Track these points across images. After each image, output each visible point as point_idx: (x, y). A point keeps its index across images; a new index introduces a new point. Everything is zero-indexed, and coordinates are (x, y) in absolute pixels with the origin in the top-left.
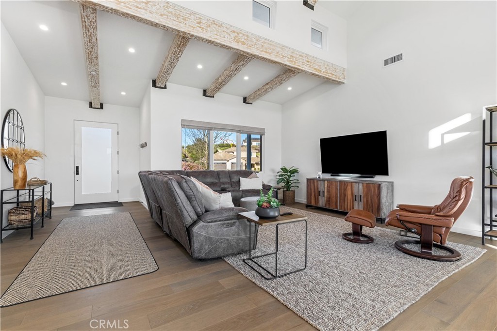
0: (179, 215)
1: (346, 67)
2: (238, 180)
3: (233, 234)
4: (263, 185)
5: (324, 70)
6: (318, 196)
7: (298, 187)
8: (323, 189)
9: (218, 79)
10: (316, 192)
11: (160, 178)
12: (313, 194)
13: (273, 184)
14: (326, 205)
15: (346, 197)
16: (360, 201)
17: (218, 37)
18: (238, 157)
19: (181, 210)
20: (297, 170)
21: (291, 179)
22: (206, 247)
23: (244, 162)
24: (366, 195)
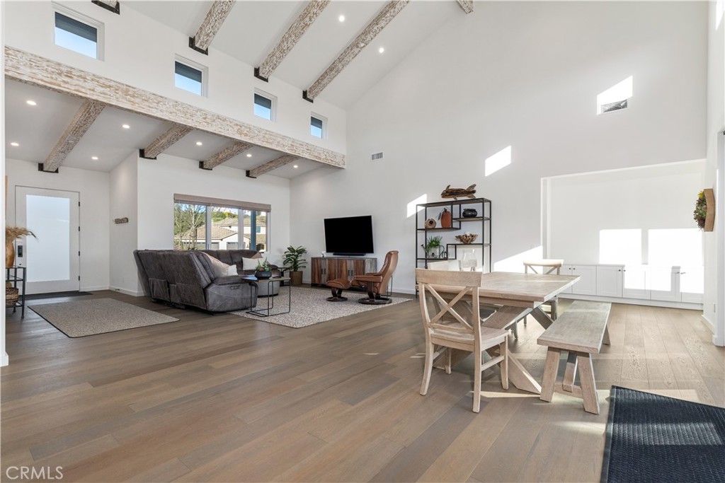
0: (196, 279)
1: (345, 153)
3: (238, 294)
5: (324, 157)
6: (321, 274)
7: (304, 267)
8: (325, 267)
9: (218, 155)
10: (320, 271)
11: (161, 253)
12: (317, 272)
13: (280, 265)
14: (327, 282)
15: (342, 273)
17: (222, 130)
18: (241, 234)
19: (199, 276)
20: (305, 250)
21: (298, 259)
22: (218, 303)
23: (247, 241)
24: (356, 269)
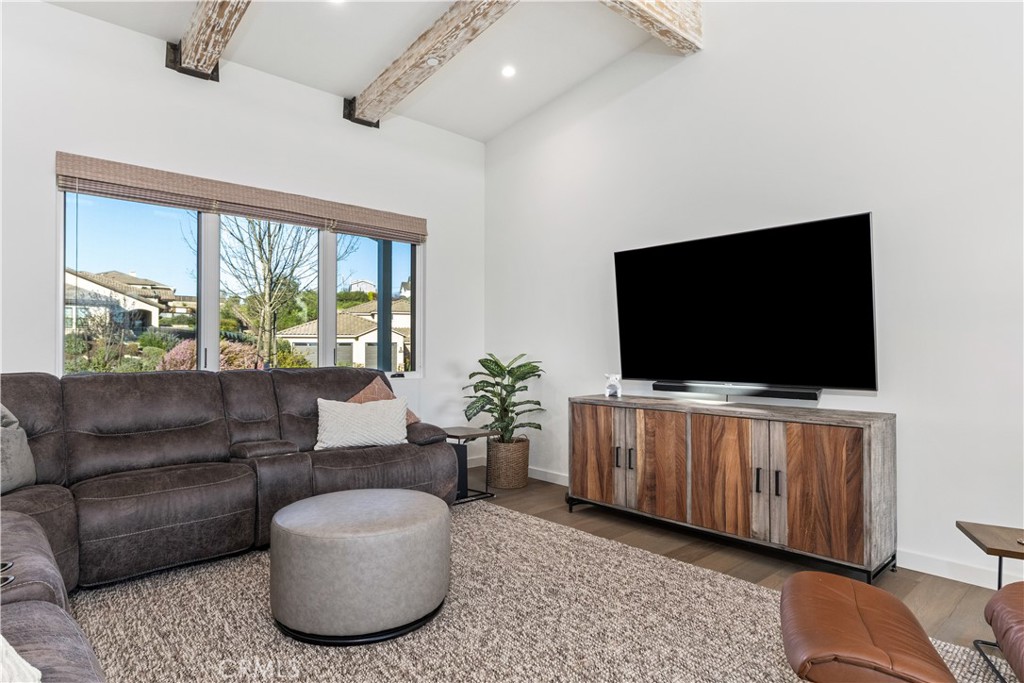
2: (309, 408)
4: (409, 427)
6: (611, 466)
7: (539, 427)
8: (630, 441)
10: (605, 453)
12: (592, 458)
13: (452, 423)
14: (640, 502)
15: (719, 476)
16: (777, 494)
20: (536, 369)
21: (514, 399)
24: (803, 470)
